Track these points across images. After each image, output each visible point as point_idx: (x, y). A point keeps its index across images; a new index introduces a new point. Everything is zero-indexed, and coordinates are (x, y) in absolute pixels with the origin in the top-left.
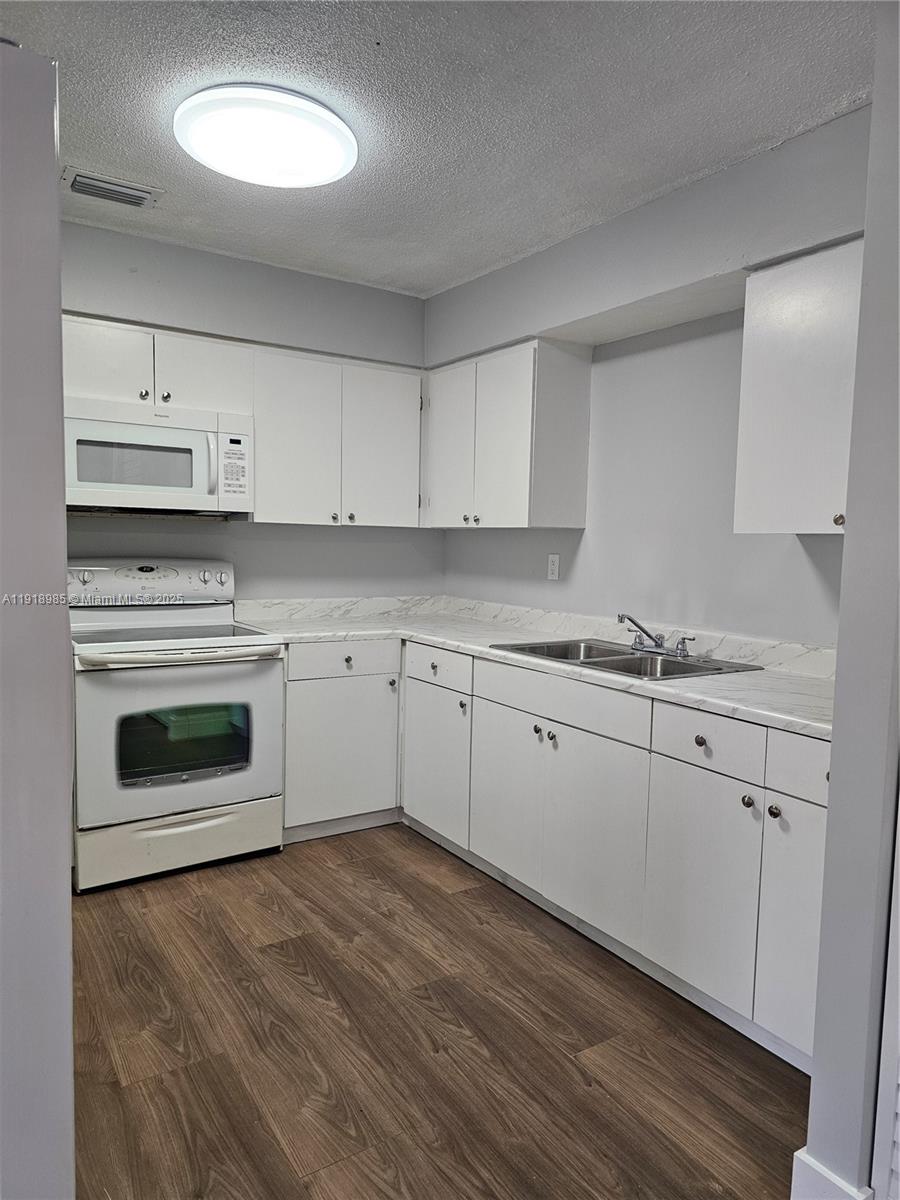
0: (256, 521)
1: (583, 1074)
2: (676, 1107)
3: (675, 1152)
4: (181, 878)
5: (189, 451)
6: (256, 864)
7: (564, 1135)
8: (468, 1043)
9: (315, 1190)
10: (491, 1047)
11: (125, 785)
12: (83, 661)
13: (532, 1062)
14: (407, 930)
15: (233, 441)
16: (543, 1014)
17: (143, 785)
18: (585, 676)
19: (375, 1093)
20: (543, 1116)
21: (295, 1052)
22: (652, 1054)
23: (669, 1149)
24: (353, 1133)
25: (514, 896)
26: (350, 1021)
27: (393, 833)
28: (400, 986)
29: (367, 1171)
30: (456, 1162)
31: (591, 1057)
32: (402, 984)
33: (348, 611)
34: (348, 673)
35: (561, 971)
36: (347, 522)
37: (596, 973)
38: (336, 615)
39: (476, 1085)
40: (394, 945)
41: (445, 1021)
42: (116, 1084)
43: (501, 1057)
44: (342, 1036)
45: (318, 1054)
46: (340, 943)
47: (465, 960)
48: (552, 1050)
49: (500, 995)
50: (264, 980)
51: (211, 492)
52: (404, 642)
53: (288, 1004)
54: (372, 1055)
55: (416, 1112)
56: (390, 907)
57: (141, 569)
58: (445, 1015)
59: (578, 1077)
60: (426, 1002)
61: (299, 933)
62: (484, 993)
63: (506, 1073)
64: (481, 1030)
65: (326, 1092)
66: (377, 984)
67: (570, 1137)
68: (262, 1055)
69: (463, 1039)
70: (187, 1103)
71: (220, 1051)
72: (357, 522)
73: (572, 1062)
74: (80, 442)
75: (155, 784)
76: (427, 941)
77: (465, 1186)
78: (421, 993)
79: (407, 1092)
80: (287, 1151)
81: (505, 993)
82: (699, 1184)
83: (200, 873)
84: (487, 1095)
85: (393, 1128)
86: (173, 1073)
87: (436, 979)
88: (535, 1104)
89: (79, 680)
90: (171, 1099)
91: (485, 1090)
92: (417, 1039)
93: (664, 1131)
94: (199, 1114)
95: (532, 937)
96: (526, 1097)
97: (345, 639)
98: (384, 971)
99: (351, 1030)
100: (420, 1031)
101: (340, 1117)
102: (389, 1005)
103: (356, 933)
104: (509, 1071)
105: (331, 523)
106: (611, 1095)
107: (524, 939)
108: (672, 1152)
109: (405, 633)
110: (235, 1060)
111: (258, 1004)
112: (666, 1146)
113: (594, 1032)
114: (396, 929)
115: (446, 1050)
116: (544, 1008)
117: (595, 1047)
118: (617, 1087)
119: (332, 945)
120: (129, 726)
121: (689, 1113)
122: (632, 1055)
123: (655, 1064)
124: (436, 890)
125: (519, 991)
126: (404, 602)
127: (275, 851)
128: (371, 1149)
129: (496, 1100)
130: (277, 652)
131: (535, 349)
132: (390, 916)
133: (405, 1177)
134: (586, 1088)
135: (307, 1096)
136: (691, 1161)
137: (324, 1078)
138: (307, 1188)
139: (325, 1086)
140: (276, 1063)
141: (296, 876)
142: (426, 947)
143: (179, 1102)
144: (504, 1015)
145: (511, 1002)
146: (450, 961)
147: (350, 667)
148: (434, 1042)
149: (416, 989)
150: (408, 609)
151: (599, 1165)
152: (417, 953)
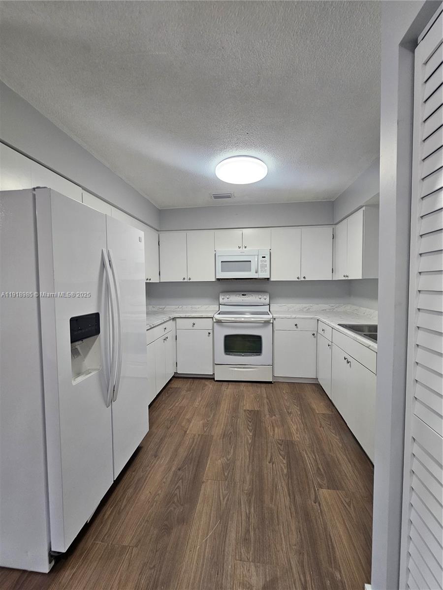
0: (272, 280)
1: (316, 497)
2: (347, 533)
3: (331, 550)
4: (240, 383)
5: (250, 261)
6: (263, 385)
7: (290, 514)
8: (282, 465)
9: (204, 484)
10: (289, 470)
11: (227, 354)
12: (216, 319)
13: (300, 483)
14: (292, 420)
15: (263, 257)
16: (319, 468)
17: (231, 355)
18: (358, 339)
19: (241, 466)
20: (287, 503)
21: (230, 443)
22: (354, 506)
23: (329, 547)
24: (226, 474)
25: (342, 422)
26: (252, 442)
27: (314, 387)
28: (275, 436)
29: (221, 488)
30: (247, 501)
31: (324, 493)
32: (276, 437)
33: (309, 309)
34: (296, 329)
35: (338, 455)
36: (303, 279)
37: (354, 463)
38: (305, 310)
39: (273, 480)
40: (283, 422)
41: (281, 455)
42: (186, 432)
43: (290, 476)
44: (246, 445)
45: (235, 446)
46: (268, 416)
47: (304, 437)
48: (310, 482)
49: (307, 454)
50: (239, 419)
51: (256, 272)
52: (318, 320)
53: (239, 428)
54: (250, 454)
55: (248, 478)
56: (292, 410)
57: (243, 295)
58: (282, 453)
59: (313, 497)
60: (279, 445)
61: (258, 409)
62: (301, 451)
63: (287, 481)
64: (290, 463)
65: (229, 459)
66: (269, 433)
67: (291, 517)
68: (221, 440)
69: (281, 463)
70: (195, 445)
71: (213, 434)
72: (307, 279)
73: (315, 490)
74: (222, 262)
75: (235, 355)
76: (296, 426)
77: (243, 509)
78: (280, 442)
79: (250, 470)
80: (207, 469)
81: (309, 455)
82: (331, 569)
83: (245, 383)
84: (274, 485)
85: (237, 479)
86: (199, 435)
87: (288, 439)
88: (288, 498)
89: (215, 324)
90: (193, 441)
91: (275, 483)
92: (266, 456)
93: (332, 538)
94: (196, 448)
95: (337, 439)
96: (287, 493)
97: (295, 318)
98: (274, 430)
99: (249, 444)
100: (269, 454)
101: (227, 468)
102: (267, 442)
103: (275, 415)
104: (288, 481)
105: (297, 280)
106: (321, 511)
107: (333, 437)
108: (329, 549)
109: (318, 317)
110: (214, 438)
111: (232, 425)
112: (328, 545)
113: (334, 484)
114: (289, 419)
115: (273, 464)
116: (320, 466)
117: (329, 490)
118: (326, 509)
119: (265, 416)
120: (227, 338)
121: (351, 539)
122: (344, 502)
123: (352, 510)
124: (313, 410)
125: (315, 456)
126: (332, 306)
127: (270, 383)
128: (227, 482)
129: (276, 488)
130: (270, 320)
131: (364, 211)
132: (289, 413)
133: (229, 496)
134: (313, 502)
135: (223, 457)
136: (335, 558)
137: (231, 454)
138: (203, 483)
139: (229, 457)
140: (223, 444)
141: (271, 392)
142: (294, 428)
143: (194, 443)
144: (303, 462)
145: (309, 460)
146: (298, 435)
147: (297, 327)
148: (271, 459)
149: (280, 440)
150: (334, 309)
151: (295, 533)
152: (289, 428)
